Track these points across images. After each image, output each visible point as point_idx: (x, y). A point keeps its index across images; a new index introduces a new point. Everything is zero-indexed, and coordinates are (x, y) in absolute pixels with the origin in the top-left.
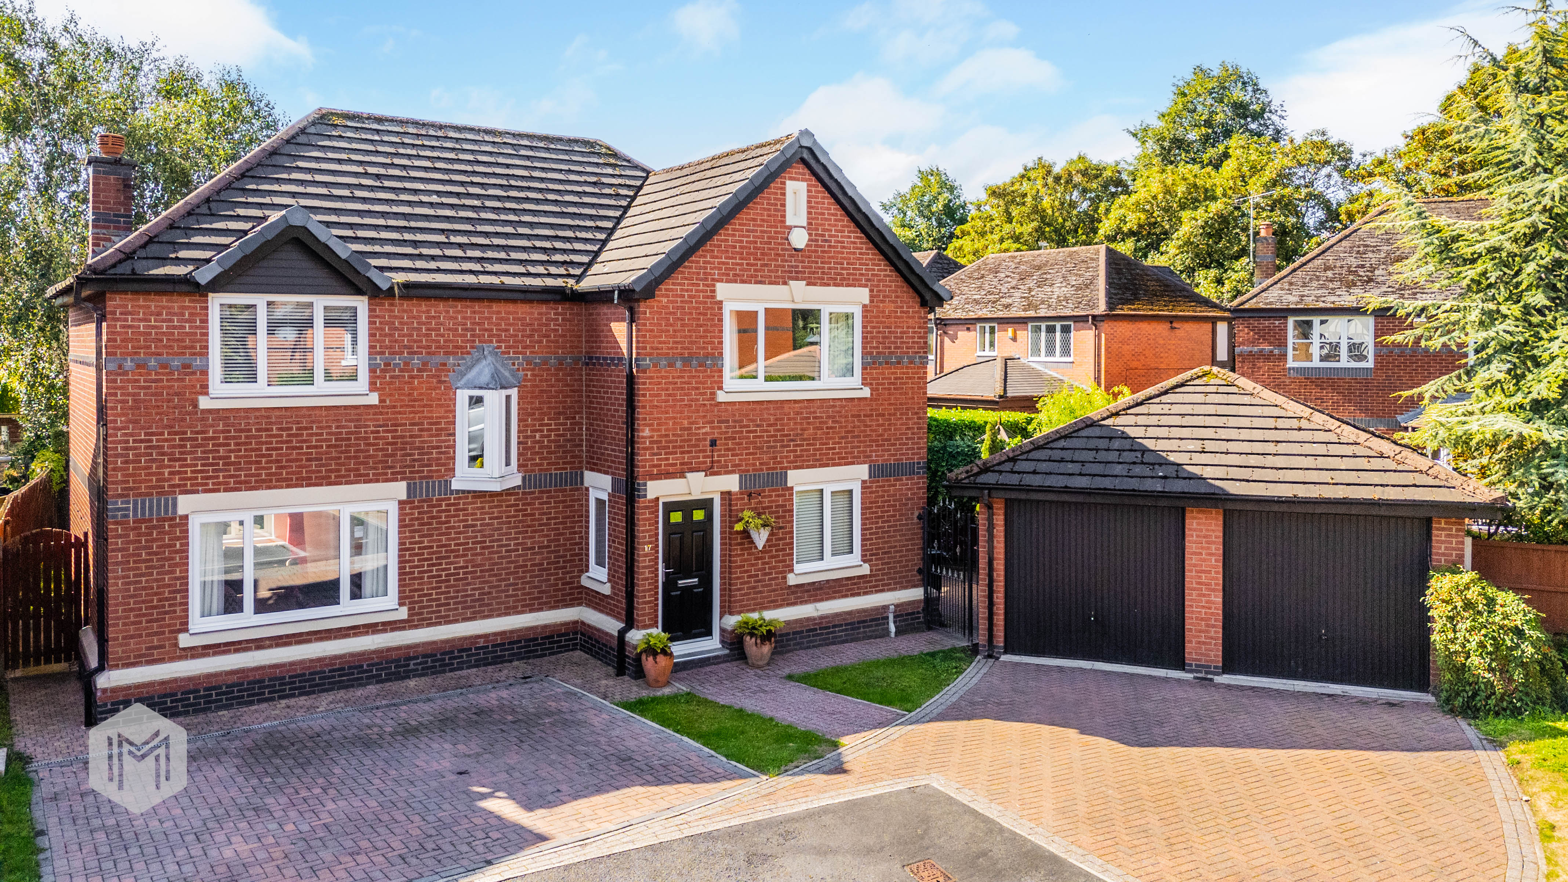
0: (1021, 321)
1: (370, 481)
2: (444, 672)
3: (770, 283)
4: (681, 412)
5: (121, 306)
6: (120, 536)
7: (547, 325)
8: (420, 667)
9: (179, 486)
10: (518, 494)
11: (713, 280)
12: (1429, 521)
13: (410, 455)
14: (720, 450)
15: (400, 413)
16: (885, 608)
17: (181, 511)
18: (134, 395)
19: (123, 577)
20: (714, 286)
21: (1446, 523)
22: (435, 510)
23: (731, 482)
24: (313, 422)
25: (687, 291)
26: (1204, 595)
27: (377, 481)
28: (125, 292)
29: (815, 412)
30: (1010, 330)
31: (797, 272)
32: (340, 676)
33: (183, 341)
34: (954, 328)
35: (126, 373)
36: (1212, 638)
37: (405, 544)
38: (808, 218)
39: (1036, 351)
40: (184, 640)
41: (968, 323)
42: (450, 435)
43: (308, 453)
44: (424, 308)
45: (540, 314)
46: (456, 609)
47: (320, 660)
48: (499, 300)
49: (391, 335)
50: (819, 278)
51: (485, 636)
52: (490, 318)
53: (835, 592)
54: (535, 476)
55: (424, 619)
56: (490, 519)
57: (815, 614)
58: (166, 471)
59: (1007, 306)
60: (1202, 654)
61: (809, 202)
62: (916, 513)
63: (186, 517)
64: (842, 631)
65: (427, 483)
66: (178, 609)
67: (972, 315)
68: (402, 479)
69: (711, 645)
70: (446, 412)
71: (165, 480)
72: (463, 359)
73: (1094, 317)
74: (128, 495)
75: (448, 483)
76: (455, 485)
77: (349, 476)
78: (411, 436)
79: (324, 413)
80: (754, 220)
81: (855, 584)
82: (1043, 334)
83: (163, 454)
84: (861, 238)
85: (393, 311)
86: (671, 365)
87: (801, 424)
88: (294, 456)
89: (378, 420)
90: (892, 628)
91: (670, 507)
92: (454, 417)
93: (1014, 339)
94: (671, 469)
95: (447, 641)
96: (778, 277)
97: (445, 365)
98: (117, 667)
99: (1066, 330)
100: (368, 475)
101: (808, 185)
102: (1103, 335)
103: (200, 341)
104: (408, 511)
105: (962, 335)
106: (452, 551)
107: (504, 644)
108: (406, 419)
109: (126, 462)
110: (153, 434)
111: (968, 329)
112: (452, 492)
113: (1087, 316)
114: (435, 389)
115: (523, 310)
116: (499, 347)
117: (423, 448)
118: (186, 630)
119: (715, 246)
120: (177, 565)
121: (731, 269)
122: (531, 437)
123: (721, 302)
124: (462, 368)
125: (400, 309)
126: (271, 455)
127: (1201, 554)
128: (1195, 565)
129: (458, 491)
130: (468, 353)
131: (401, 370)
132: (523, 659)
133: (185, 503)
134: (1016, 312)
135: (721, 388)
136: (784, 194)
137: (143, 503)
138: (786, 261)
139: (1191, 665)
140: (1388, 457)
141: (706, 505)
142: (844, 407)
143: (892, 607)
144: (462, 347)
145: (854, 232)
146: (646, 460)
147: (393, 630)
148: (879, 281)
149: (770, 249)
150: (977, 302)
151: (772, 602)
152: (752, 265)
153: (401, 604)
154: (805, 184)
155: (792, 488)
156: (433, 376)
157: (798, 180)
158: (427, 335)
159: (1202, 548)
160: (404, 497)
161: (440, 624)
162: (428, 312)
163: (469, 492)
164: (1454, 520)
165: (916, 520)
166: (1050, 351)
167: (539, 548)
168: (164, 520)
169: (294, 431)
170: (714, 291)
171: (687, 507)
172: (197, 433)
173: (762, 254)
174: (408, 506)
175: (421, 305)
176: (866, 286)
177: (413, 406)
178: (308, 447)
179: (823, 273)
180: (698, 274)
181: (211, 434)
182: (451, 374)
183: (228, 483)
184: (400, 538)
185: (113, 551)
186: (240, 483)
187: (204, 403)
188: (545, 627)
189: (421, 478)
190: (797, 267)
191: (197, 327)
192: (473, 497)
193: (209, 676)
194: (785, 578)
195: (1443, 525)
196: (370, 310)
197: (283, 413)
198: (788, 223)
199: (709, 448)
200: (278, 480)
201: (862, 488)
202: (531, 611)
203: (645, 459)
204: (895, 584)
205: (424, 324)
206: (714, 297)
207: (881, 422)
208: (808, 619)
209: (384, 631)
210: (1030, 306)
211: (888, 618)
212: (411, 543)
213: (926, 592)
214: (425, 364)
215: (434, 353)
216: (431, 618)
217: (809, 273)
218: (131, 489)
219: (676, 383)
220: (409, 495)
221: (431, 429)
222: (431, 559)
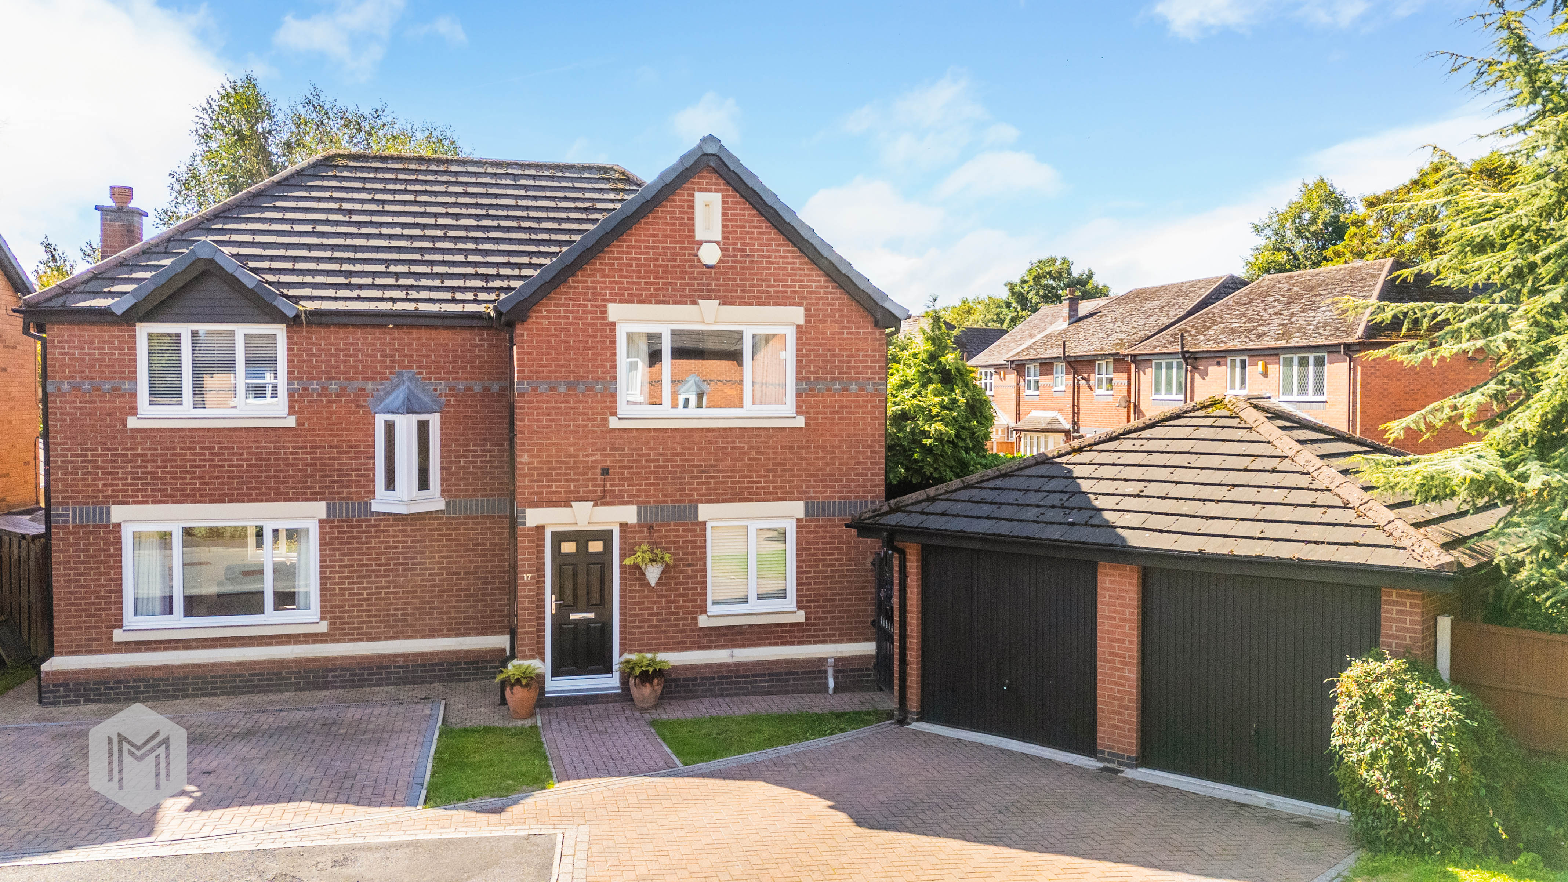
0: (1272, 353)
1: (290, 500)
2: (362, 687)
3: (675, 303)
4: (567, 438)
5: (59, 336)
6: (62, 539)
7: (470, 351)
8: (338, 680)
9: (112, 496)
10: (442, 518)
11: (604, 300)
12: (1376, 591)
13: (330, 476)
14: (614, 479)
15: (319, 436)
16: (823, 661)
17: (114, 519)
18: (71, 414)
19: (65, 575)
20: (605, 306)
21: (1398, 596)
22: (355, 530)
23: (629, 514)
24: (234, 442)
25: (572, 312)
26: (1118, 670)
27: (297, 500)
28: (62, 323)
29: (733, 442)
30: (1260, 363)
31: (709, 291)
32: (259, 680)
33: (114, 366)
34: (1204, 362)
35: (64, 395)
36: (1124, 721)
37: (325, 561)
38: (723, 232)
39: (1288, 390)
40: (118, 636)
41: (1219, 356)
42: (369, 458)
43: (229, 471)
44: (342, 335)
45: (463, 340)
46: (379, 627)
47: (240, 664)
48: (419, 327)
49: (308, 361)
50: (738, 297)
51: (405, 656)
52: (410, 345)
53: (759, 639)
54: (460, 503)
55: (345, 635)
56: (413, 542)
57: (730, 660)
58: (101, 483)
59: (1260, 336)
60: (1115, 741)
61: (724, 214)
62: (870, 559)
63: (119, 525)
64: (765, 681)
65: (347, 504)
66: (113, 607)
67: (1222, 347)
68: (322, 499)
69: (610, 682)
70: (366, 435)
71: (99, 491)
72: (382, 384)
73: (1348, 346)
74: (68, 504)
75: (368, 505)
76: (375, 508)
77: (269, 494)
78: (330, 458)
79: (244, 434)
80: (654, 236)
81: (786, 632)
82: (1296, 368)
83: (98, 468)
84: (793, 252)
85: (311, 338)
86: (553, 389)
87: (716, 454)
88: (216, 474)
89: (297, 442)
90: (831, 684)
91: (559, 537)
92: (374, 441)
93: (1265, 374)
94: (554, 497)
95: (366, 657)
96: (685, 296)
97: (364, 390)
98: (61, 654)
99: (1320, 362)
100: (288, 494)
101: (723, 197)
102: (1359, 368)
103: (129, 366)
104: (328, 530)
105: (1213, 370)
106: (374, 571)
107: (425, 665)
108: (325, 441)
109: (65, 474)
110: (88, 449)
111: (1219, 364)
112: (372, 514)
113: (1339, 345)
114: (354, 413)
115: (445, 337)
116: (420, 373)
117: (342, 470)
118: (121, 627)
119: (606, 264)
120: (111, 568)
121: (626, 289)
122: (455, 462)
123: (613, 324)
124: (381, 393)
125: (321, 337)
126: (195, 472)
127: (1114, 618)
128: (1108, 632)
129: (378, 513)
130: (387, 379)
131: (319, 395)
132: (444, 681)
133: (118, 513)
134: (1268, 343)
135: (614, 414)
136: (692, 207)
137: (81, 510)
138: (695, 279)
139: (1103, 752)
140: (1353, 508)
141: (605, 536)
142: (772, 437)
143: (831, 661)
144: (380, 373)
145: (784, 245)
146: (525, 487)
147: (314, 642)
148: (818, 299)
149: (674, 266)
150: (1233, 331)
151: (679, 643)
152: (652, 284)
153: (322, 618)
154: (719, 196)
155: (704, 523)
156: (351, 401)
157: (710, 191)
158: (345, 361)
159: (1115, 611)
160: (324, 516)
161: (361, 640)
162: (346, 338)
163: (390, 514)
164: (1408, 592)
165: (869, 567)
166: (1303, 389)
167: (465, 573)
168: (99, 527)
169: (216, 451)
170: (605, 312)
171: (582, 538)
172: (127, 449)
173: (664, 272)
174: (328, 526)
175: (338, 333)
176: (800, 305)
177: (331, 430)
178: (229, 466)
179: (743, 291)
180: (586, 294)
181: (139, 451)
182: (370, 399)
183: (156, 496)
184: (321, 556)
185: (56, 551)
186: (166, 496)
187: (132, 423)
188: (468, 652)
189: (340, 499)
190: (709, 285)
191: (125, 354)
192: (394, 520)
193: (137, 669)
194: (696, 619)
195: (1394, 598)
196: (288, 338)
197: (206, 433)
198: (697, 238)
199: (599, 477)
200: (201, 496)
201: (798, 527)
202: (457, 635)
203: (524, 484)
204: (840, 635)
205: (342, 350)
206: (605, 318)
207: (821, 454)
208: (721, 665)
209: (306, 642)
210: (1286, 334)
211: (826, 672)
212: (331, 561)
213: (878, 647)
214: (343, 389)
215: (353, 379)
216: (353, 634)
217: (725, 291)
218: (70, 498)
219: (559, 408)
220: (328, 515)
221: (350, 452)
222: (352, 577)
